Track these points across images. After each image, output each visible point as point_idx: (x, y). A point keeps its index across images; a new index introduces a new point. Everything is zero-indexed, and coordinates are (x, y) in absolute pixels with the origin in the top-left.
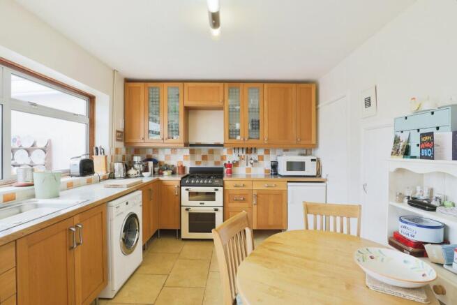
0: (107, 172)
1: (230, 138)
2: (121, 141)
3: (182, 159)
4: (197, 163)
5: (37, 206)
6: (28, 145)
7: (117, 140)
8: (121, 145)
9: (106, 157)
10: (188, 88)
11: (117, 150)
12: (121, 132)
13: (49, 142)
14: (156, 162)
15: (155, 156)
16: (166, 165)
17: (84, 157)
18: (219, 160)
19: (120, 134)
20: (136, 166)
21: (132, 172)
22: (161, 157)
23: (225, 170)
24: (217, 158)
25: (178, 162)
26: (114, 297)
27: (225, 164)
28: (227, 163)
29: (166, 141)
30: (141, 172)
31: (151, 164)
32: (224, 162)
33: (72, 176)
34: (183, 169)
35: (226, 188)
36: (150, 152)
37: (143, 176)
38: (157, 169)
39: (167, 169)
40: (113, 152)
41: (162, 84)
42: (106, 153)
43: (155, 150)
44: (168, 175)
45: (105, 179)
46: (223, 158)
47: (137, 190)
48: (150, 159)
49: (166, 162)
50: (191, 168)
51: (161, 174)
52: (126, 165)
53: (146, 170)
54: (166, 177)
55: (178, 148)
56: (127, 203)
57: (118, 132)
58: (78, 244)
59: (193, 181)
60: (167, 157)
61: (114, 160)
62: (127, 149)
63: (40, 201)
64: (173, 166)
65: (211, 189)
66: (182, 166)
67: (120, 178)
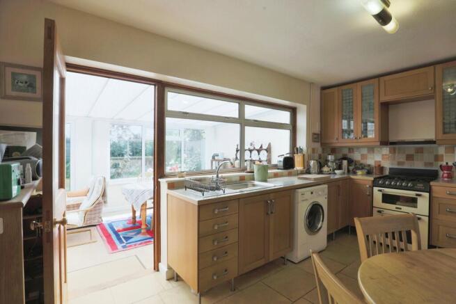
0: (304, 168)
1: (444, 133)
2: (318, 142)
3: (381, 158)
4: (399, 163)
5: (254, 185)
6: (258, 147)
7: (314, 141)
8: (317, 145)
9: (304, 155)
10: (385, 81)
11: (314, 150)
12: (317, 134)
13: (270, 145)
14: (350, 162)
15: (350, 156)
16: (361, 164)
17: (288, 155)
18: (432, 160)
19: (316, 136)
20: (329, 164)
21: (325, 169)
22: (357, 156)
23: (441, 173)
24: (428, 157)
25: (375, 162)
26: (299, 263)
27: (441, 166)
28: (444, 164)
29: (359, 141)
30: (334, 170)
31: (345, 163)
32: (440, 163)
33: (278, 169)
34: (381, 169)
35: (434, 195)
36: (345, 151)
37: (335, 174)
38: (351, 168)
39: (362, 169)
40: (310, 151)
41: (355, 84)
42: (304, 153)
43: (351, 149)
44: (362, 175)
45: (302, 173)
46: (437, 158)
47: (324, 184)
48: (345, 158)
49: (362, 162)
50: (390, 169)
51: (355, 173)
52: (320, 163)
53: (340, 167)
54: (360, 176)
55: (376, 146)
56: (312, 193)
57: (314, 134)
58: (272, 213)
59: (387, 183)
60: (363, 156)
61: (310, 158)
62: (323, 149)
63: (256, 183)
64: (369, 165)
65: (411, 194)
66: (379, 165)
67: (315, 173)
